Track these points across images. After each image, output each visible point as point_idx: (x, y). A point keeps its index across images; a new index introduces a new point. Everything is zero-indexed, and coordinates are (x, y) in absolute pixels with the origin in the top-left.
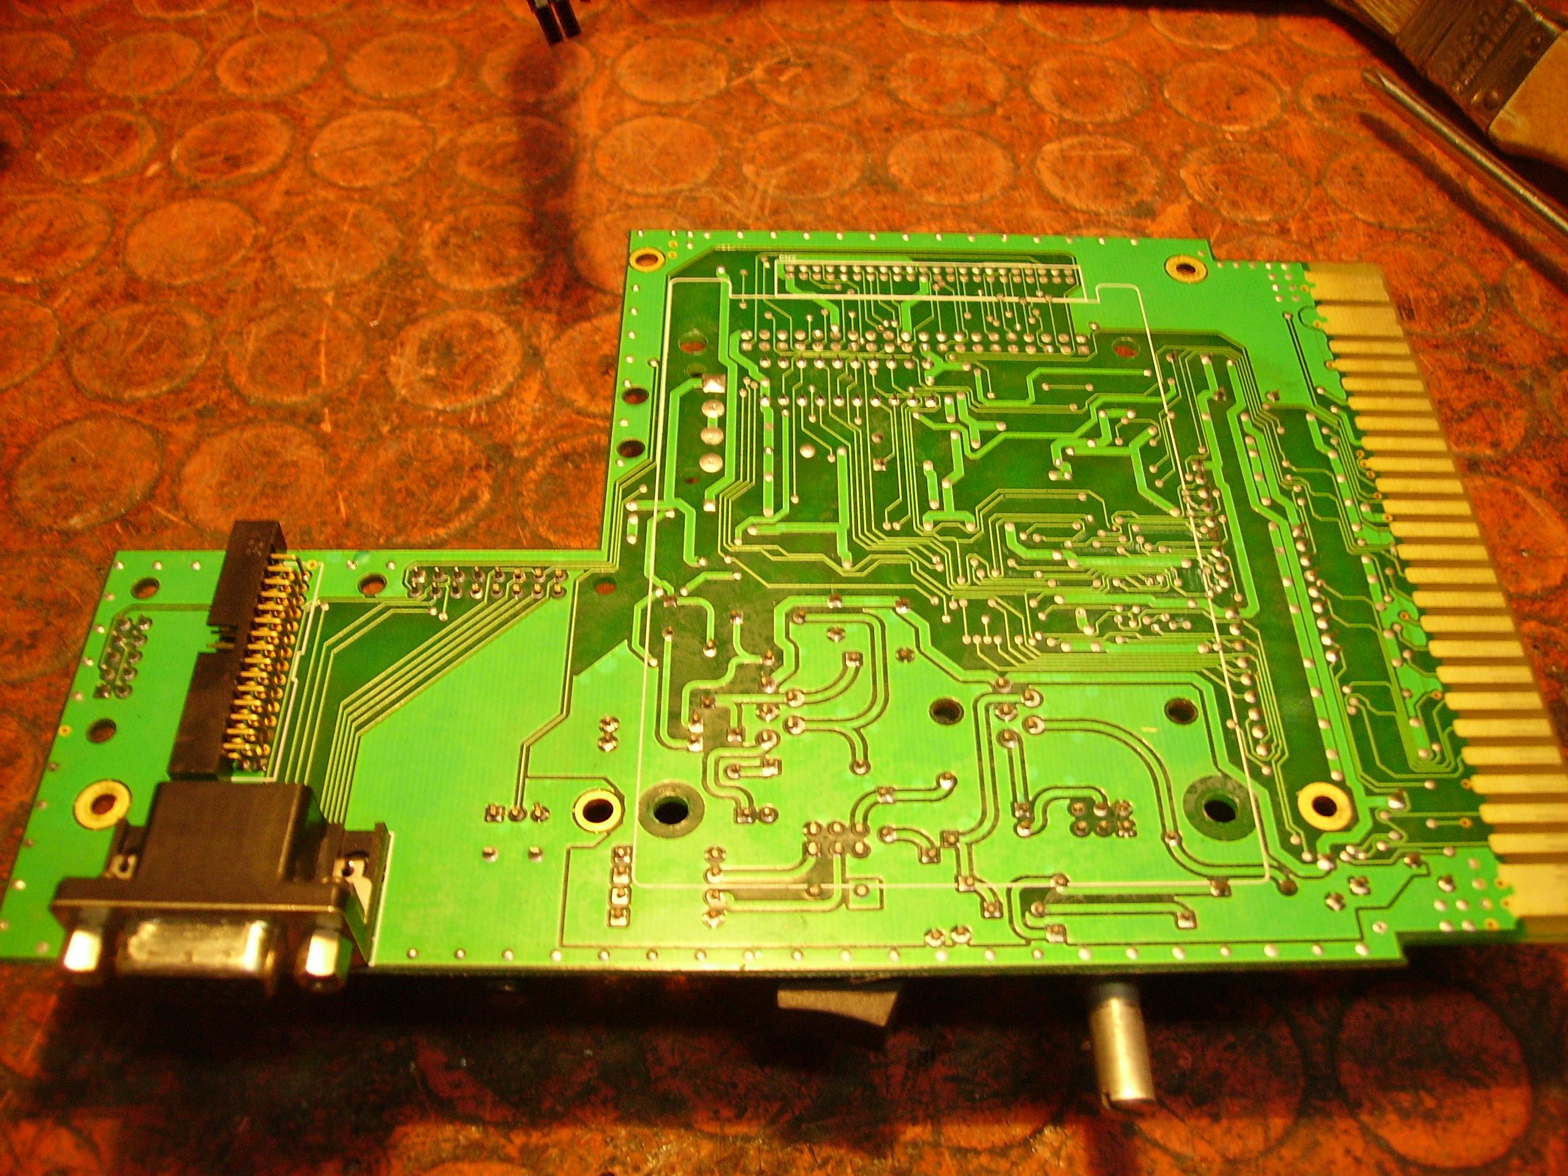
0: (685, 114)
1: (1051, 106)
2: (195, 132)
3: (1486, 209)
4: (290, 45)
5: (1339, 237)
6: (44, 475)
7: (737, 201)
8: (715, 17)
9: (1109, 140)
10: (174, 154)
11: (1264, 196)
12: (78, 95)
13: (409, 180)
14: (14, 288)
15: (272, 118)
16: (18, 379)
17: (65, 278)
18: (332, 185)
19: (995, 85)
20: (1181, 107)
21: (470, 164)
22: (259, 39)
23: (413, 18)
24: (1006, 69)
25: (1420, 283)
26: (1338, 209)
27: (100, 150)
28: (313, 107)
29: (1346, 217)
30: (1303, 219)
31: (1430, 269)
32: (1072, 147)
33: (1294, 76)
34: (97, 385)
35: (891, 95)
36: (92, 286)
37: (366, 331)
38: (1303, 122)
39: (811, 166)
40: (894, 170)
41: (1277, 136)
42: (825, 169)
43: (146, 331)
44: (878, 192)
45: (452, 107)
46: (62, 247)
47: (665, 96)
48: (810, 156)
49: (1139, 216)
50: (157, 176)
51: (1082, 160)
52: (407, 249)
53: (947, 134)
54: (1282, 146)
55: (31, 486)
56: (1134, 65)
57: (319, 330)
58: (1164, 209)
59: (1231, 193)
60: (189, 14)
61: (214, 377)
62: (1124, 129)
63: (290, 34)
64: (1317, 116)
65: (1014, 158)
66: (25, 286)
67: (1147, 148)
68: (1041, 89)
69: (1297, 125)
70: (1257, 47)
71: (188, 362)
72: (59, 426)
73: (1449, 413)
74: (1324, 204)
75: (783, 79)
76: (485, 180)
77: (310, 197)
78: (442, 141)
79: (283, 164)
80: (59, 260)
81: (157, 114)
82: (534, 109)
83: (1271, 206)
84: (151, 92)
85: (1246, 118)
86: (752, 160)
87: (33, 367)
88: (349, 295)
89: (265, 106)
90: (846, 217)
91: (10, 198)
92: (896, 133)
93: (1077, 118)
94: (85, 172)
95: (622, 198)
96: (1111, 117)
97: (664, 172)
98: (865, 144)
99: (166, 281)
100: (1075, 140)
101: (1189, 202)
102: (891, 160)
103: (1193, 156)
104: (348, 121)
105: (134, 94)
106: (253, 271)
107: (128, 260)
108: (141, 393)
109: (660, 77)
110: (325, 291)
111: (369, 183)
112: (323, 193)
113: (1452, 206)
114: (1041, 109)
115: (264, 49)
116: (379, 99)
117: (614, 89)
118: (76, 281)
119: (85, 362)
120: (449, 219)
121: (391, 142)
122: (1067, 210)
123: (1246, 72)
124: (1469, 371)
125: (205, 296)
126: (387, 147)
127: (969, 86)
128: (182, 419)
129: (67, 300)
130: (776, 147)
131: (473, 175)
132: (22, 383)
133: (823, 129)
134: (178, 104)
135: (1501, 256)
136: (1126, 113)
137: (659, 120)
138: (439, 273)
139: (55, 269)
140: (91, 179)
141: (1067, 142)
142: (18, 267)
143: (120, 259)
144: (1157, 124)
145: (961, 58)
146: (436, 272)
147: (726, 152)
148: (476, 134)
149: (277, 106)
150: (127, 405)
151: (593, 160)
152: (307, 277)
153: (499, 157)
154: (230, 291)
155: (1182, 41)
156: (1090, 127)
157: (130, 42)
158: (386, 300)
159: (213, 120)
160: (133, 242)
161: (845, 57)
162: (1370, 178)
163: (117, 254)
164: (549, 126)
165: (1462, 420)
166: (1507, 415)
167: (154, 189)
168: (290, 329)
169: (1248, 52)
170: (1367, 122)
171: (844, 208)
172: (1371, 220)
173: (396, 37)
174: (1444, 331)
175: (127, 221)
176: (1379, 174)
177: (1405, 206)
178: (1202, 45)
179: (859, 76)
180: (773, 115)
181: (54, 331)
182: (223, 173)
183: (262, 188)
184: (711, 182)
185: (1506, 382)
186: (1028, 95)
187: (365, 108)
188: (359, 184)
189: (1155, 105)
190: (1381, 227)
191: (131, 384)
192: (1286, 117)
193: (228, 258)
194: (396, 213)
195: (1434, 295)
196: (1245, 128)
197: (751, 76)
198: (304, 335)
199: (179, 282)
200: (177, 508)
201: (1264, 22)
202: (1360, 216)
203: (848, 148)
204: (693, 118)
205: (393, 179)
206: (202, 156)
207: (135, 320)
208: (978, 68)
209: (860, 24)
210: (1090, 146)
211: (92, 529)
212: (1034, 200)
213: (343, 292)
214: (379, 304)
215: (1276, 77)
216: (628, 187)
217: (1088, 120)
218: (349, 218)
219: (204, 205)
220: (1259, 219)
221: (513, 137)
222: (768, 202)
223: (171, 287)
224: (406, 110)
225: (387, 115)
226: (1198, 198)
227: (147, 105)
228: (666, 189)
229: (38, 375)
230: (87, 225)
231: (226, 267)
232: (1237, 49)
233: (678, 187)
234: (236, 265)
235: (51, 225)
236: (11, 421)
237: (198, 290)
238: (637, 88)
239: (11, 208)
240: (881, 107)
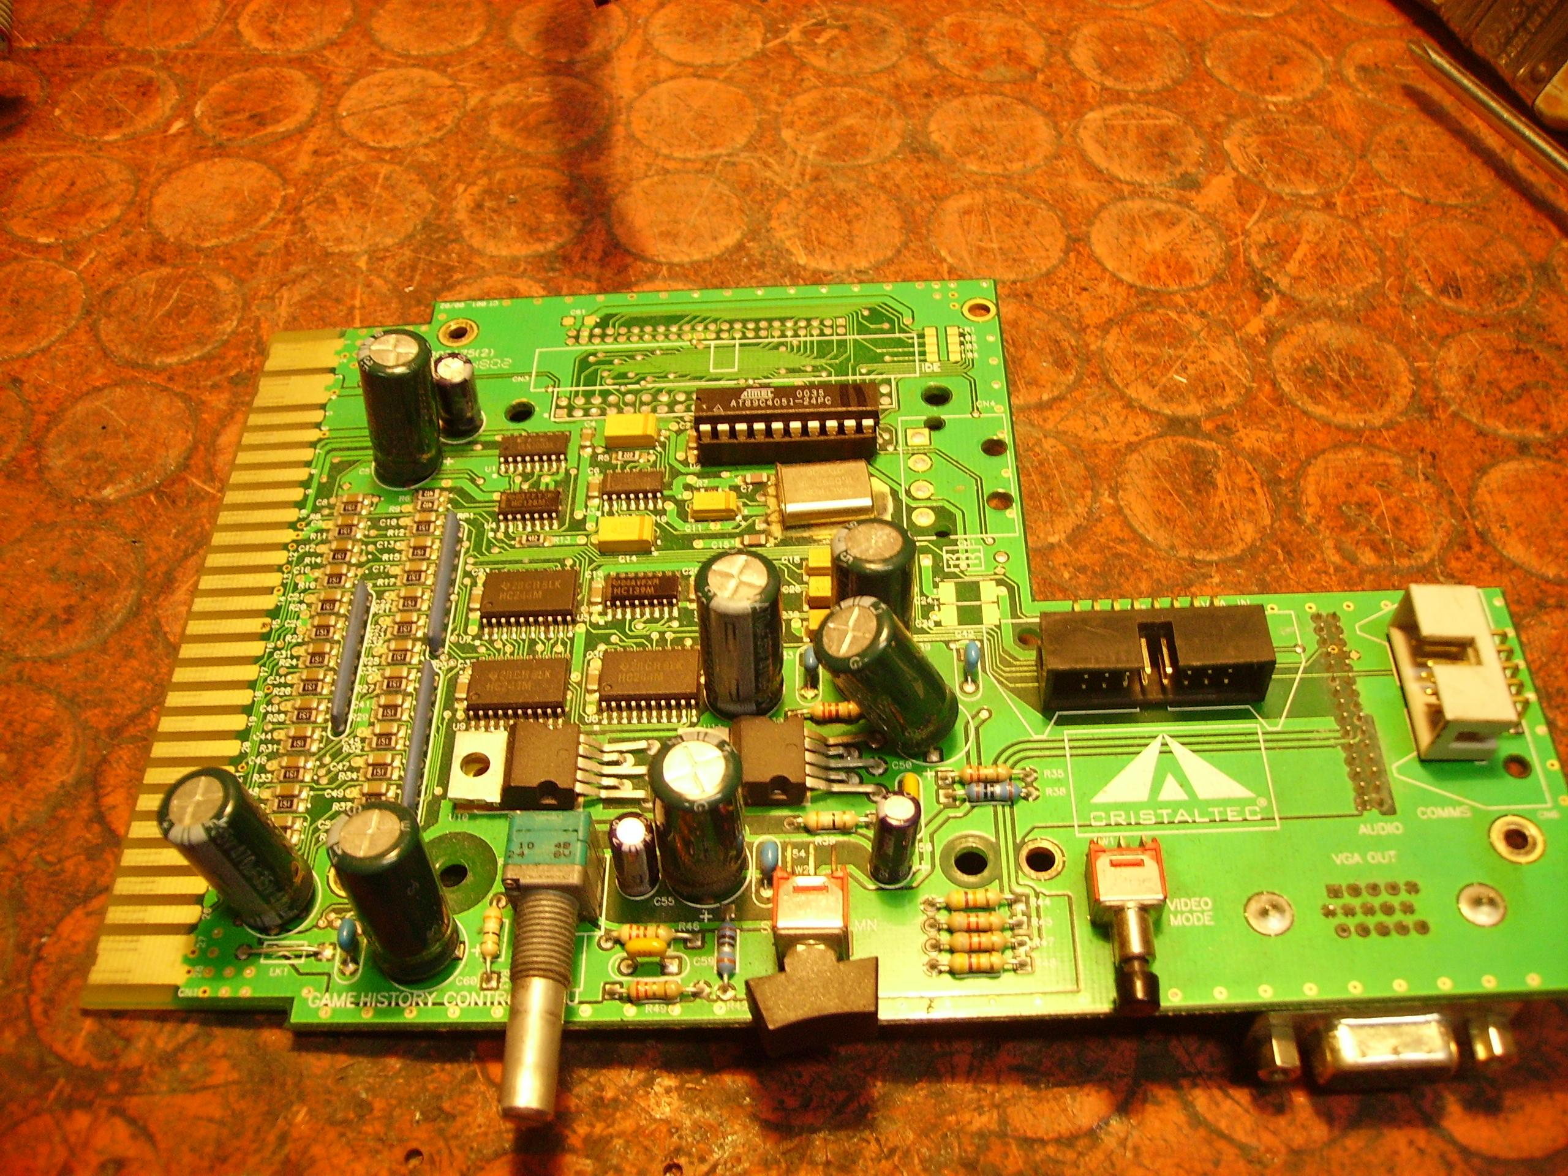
0: (721, 76)
1: (1092, 73)
2: (218, 88)
3: (1532, 185)
5: (1385, 212)
6: (74, 443)
7: (776, 167)
9: (1152, 110)
10: (198, 111)
11: (1309, 169)
12: (97, 48)
13: (441, 140)
14: (37, 249)
15: (297, 75)
16: (44, 344)
17: (89, 239)
18: (362, 145)
19: (1035, 50)
20: (1223, 75)
21: (503, 125)
24: (1046, 34)
25: (1467, 261)
26: (1383, 184)
27: (122, 106)
28: (341, 64)
29: (1392, 191)
30: (1348, 193)
31: (1477, 246)
32: (1115, 116)
33: (1336, 46)
34: (126, 350)
35: (930, 59)
36: (117, 247)
37: (402, 297)
38: (1346, 93)
39: (851, 132)
40: (935, 137)
41: (1320, 108)
42: (865, 135)
43: (175, 295)
44: (920, 160)
45: (483, 65)
46: (85, 207)
47: (700, 57)
48: (849, 121)
49: (1184, 188)
50: (181, 133)
51: (1125, 129)
52: (442, 212)
53: (988, 101)
54: (1327, 118)
55: (62, 455)
56: (1175, 32)
57: (353, 296)
58: (1208, 181)
59: (1276, 166)
61: (248, 343)
62: (1166, 97)
64: (1359, 86)
65: (1056, 126)
66: (48, 246)
67: (1190, 117)
68: (1082, 56)
69: (1341, 96)
70: (1298, 15)
71: (219, 327)
72: (88, 393)
73: (1499, 395)
74: (1369, 178)
75: (820, 41)
76: (519, 143)
77: (339, 157)
78: (473, 101)
79: (310, 124)
80: (83, 221)
81: (178, 69)
82: (567, 69)
83: (1317, 179)
84: (171, 46)
85: (1288, 88)
86: (791, 126)
87: (59, 331)
88: (383, 259)
89: (290, 62)
90: (888, 185)
91: (29, 155)
92: (936, 99)
93: (1119, 86)
94: (107, 129)
95: (659, 162)
96: (1153, 85)
97: (702, 136)
98: (905, 110)
99: (194, 243)
100: (1117, 109)
101: (1234, 174)
102: (932, 127)
103: (1237, 127)
104: (375, 79)
105: (153, 49)
106: (282, 234)
107: (155, 221)
108: (172, 360)
109: (695, 37)
110: (358, 255)
111: (399, 144)
112: (352, 154)
113: (1497, 182)
114: (1082, 77)
116: (408, 56)
117: (647, 49)
118: (101, 242)
119: (112, 326)
120: (483, 182)
121: (421, 100)
122: (1111, 180)
123: (1289, 42)
124: (1518, 351)
125: (234, 259)
126: (415, 105)
127: (1009, 52)
128: (215, 387)
129: (92, 262)
130: (815, 112)
131: (506, 136)
132: (49, 348)
133: (862, 93)
134: (200, 58)
135: (1547, 233)
136: (1168, 82)
137: (695, 81)
138: (474, 237)
139: (79, 229)
140: (113, 136)
141: (1109, 110)
142: (41, 226)
143: (145, 218)
144: (1200, 94)
145: (1000, 22)
146: (471, 236)
147: (764, 117)
148: (508, 94)
149: (301, 62)
150: (158, 372)
151: (629, 123)
152: (339, 240)
153: (532, 119)
154: (260, 254)
155: (1223, 9)
156: (1132, 95)
158: (421, 265)
159: (236, 77)
160: (158, 202)
161: (882, 20)
162: (1415, 152)
163: (141, 215)
164: (583, 86)
165: (1510, 401)
166: (1556, 397)
167: (176, 148)
168: (323, 293)
169: (1289, 20)
170: (1412, 94)
171: (885, 176)
172: (1418, 195)
174: (1491, 309)
175: (152, 180)
176: (1424, 149)
177: (1450, 182)
178: (1242, 12)
179: (898, 39)
180: (810, 78)
181: (80, 294)
182: (248, 132)
183: (290, 147)
184: (750, 147)
185: (1554, 362)
186: (1069, 62)
187: (393, 65)
188: (390, 145)
189: (1197, 74)
190: (1427, 203)
191: (161, 350)
192: (1329, 88)
193: (257, 220)
194: (428, 175)
195: (1481, 273)
196: (1289, 99)
197: (786, 38)
198: (338, 301)
199: (207, 244)
200: (213, 480)
202: (1406, 191)
203: (888, 113)
204: (729, 80)
205: (425, 140)
206: (227, 113)
207: (163, 283)
208: (1017, 32)
210: (1133, 115)
211: (124, 500)
212: (1077, 169)
213: (376, 256)
214: (414, 268)
215: (1317, 46)
216: (665, 151)
217: (1131, 88)
218: (380, 181)
219: (230, 165)
220: (1304, 192)
221: (545, 98)
222: (809, 169)
223: (198, 250)
224: (435, 68)
225: (416, 73)
226: (1242, 170)
227: (168, 60)
228: (704, 154)
229: (65, 339)
230: (110, 184)
231: (256, 229)
232: (1278, 16)
233: (716, 151)
234: (265, 228)
235: (73, 184)
236: (38, 387)
237: (226, 253)
238: (671, 48)
239: (31, 165)
240: (920, 72)
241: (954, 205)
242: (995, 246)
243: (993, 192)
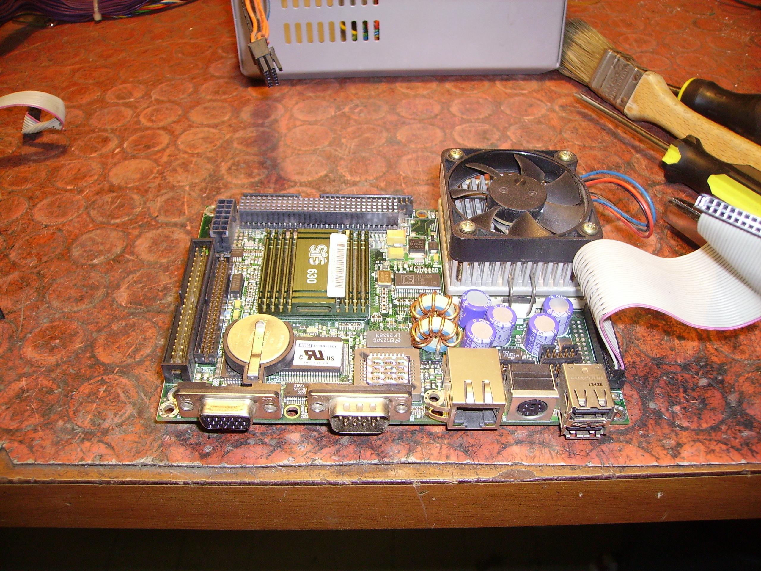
0: (319, 124)
1: (458, 114)
2: (132, 138)
4: (167, 109)
6: (82, 247)
7: (339, 150)
8: (329, 92)
9: (480, 124)
10: (125, 145)
12: (87, 128)
13: (215, 150)
14: (67, 191)
15: (161, 132)
16: (70, 219)
17: (86, 186)
18: (186, 152)
19: (437, 109)
20: (508, 112)
21: (238, 144)
22: (155, 107)
23: (214, 98)
24: (441, 104)
26: (568, 141)
27: (97, 145)
28: (178, 128)
29: (571, 143)
30: (554, 145)
31: (603, 158)
32: (466, 127)
33: (551, 100)
34: (101, 219)
35: (397, 114)
36: (97, 188)
37: (202, 198)
38: (555, 115)
39: (367, 138)
40: (399, 138)
41: (545, 120)
42: (373, 139)
43: (118, 201)
44: (393, 145)
45: (230, 126)
46: (84, 177)
48: (366, 135)
50: (119, 153)
51: (470, 131)
52: (216, 171)
53: (419, 125)
54: (547, 123)
55: (77, 251)
56: (490, 99)
57: (184, 198)
58: (501, 145)
59: (527, 138)
60: (128, 101)
61: (146, 214)
62: (485, 121)
63: (167, 105)
64: (560, 112)
65: (444, 132)
66: (71, 189)
67: (494, 126)
68: (454, 109)
69: (553, 116)
70: (537, 92)
71: (135, 210)
72: (87, 232)
74: (562, 140)
75: (356, 111)
76: (244, 148)
77: (178, 157)
78: (227, 137)
79: (168, 146)
80: (83, 181)
81: (117, 133)
82: (262, 125)
83: (542, 141)
84: (115, 126)
85: (533, 114)
86: (345, 137)
87: (76, 214)
88: (195, 187)
89: (159, 129)
90: (381, 154)
91: (63, 162)
92: (399, 126)
93: (468, 118)
94: (91, 152)
95: (296, 152)
96: (481, 117)
97: (312, 142)
98: (387, 130)
99: (125, 186)
100: (467, 125)
101: (511, 142)
102: (398, 135)
103: (512, 128)
104: (191, 132)
105: (108, 127)
106: (157, 181)
107: (110, 179)
108: (118, 221)
109: (309, 112)
110: (186, 186)
111: (200, 151)
112: (183, 155)
113: (611, 138)
114: (454, 115)
115: (157, 110)
116: (202, 125)
117: (292, 117)
118: (90, 187)
119: (95, 212)
120: (231, 161)
121: (208, 138)
123: (533, 100)
125: (140, 189)
126: (206, 139)
127: (426, 109)
128: (133, 228)
129: (87, 193)
130: (354, 133)
131: (239, 147)
132: (72, 220)
133: (372, 126)
134: (125, 130)
135: (630, 152)
136: (487, 115)
137: (310, 126)
138: (228, 178)
139: (82, 184)
140: (93, 155)
141: (464, 126)
142: (68, 184)
143: (106, 179)
144: (499, 118)
145: (423, 101)
146: (227, 178)
147: (335, 135)
148: (240, 134)
149: (164, 128)
150: (112, 225)
151: (285, 140)
152: (179, 182)
153: (249, 141)
154: (149, 188)
155: (508, 91)
156: (473, 120)
157: (106, 111)
158: (209, 188)
159: (138, 134)
160: (111, 174)
161: (379, 103)
162: (580, 131)
163: (105, 178)
164: (268, 130)
167: (118, 157)
168: (173, 198)
169: (534, 93)
170: (580, 113)
171: (380, 151)
172: (581, 144)
173: (207, 105)
175: (109, 167)
176: (584, 129)
177: (593, 139)
178: (516, 92)
179: (385, 108)
180: (352, 123)
181: (83, 203)
182: (144, 151)
183: (160, 155)
184: (330, 145)
186: (449, 111)
187: (197, 127)
188: (196, 152)
189: (498, 112)
190: (584, 146)
191: (113, 218)
192: (548, 113)
193: (148, 177)
194: (211, 160)
196: (532, 118)
197: (344, 111)
198: (178, 200)
199: (130, 186)
200: (134, 255)
201: (540, 83)
202: (576, 143)
203: (381, 132)
204: (322, 125)
205: (210, 150)
206: (136, 146)
207: (114, 198)
208: (430, 103)
209: (385, 92)
210: (473, 126)
211: (101, 263)
212: (452, 144)
213: (193, 186)
214: (206, 189)
215: (544, 100)
216: (298, 148)
217: (472, 118)
218: (193, 163)
219: (138, 161)
221: (254, 134)
222: (352, 150)
223: (127, 188)
224: (213, 127)
225: (206, 129)
226: (514, 140)
227: (113, 131)
228: (313, 148)
229: (78, 217)
230: (93, 169)
231: (148, 180)
232: (530, 92)
233: (317, 147)
234: (151, 179)
235: (79, 170)
236: (68, 231)
237: (137, 188)
238: (301, 117)
239: (63, 166)
240: (393, 118)
241: (405, 158)
242: (420, 169)
243: (420, 154)
